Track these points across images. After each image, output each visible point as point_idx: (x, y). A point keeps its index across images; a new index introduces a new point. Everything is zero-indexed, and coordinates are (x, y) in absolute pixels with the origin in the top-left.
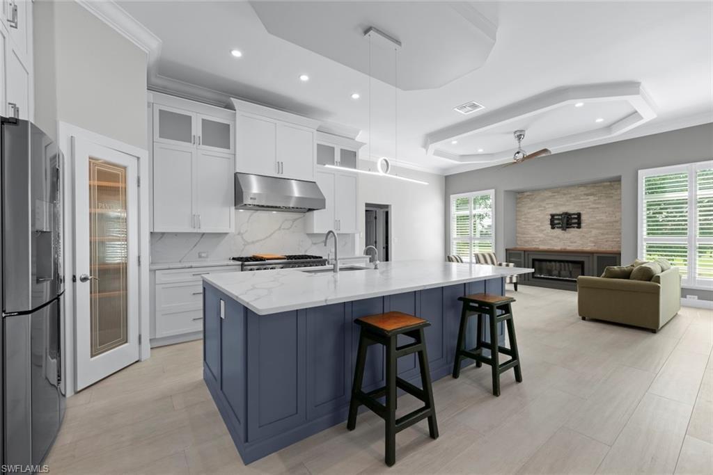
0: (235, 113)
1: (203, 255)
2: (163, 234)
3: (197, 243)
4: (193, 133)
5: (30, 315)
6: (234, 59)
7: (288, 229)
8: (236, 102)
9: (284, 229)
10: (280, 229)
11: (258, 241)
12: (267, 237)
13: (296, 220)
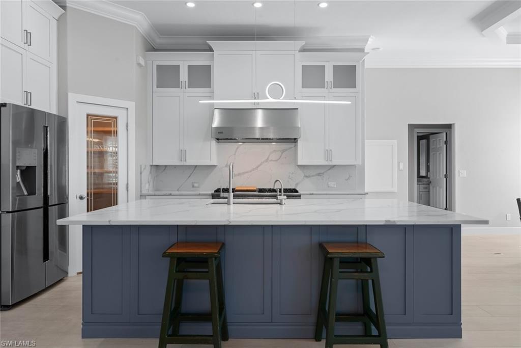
0: (213, 54)
1: (196, 185)
2: (166, 166)
3: (191, 174)
4: (181, 79)
5: (11, 214)
6: (189, 9)
7: (277, 161)
8: (211, 43)
9: (271, 160)
10: (267, 160)
11: (244, 173)
12: (253, 170)
13: (284, 151)
